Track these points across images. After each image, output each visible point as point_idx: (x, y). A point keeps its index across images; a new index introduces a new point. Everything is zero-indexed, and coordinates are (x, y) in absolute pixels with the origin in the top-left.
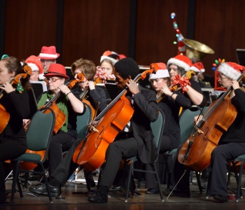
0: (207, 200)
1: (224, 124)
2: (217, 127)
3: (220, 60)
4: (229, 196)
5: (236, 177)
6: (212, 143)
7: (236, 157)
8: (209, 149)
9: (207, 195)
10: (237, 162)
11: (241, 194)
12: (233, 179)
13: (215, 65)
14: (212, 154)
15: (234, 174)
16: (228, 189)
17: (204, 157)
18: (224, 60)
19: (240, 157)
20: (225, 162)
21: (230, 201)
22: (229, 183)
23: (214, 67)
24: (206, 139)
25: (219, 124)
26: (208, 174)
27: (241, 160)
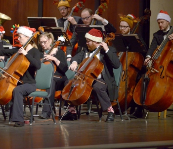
0: (9, 125)
1: (21, 71)
2: (16, 73)
3: (16, 25)
4: (25, 122)
5: (30, 108)
6: (13, 84)
7: (30, 94)
8: (11, 89)
9: (9, 121)
10: (30, 97)
11: (33, 120)
12: (27, 109)
13: (12, 29)
14: (13, 93)
15: (28, 106)
16: (24, 116)
17: (7, 95)
18: (18, 25)
19: (32, 93)
20: (22, 98)
21: (25, 125)
22: (24, 112)
23: (12, 30)
24: (8, 82)
25: (17, 71)
26: (10, 106)
27: (33, 96)
